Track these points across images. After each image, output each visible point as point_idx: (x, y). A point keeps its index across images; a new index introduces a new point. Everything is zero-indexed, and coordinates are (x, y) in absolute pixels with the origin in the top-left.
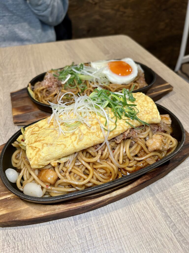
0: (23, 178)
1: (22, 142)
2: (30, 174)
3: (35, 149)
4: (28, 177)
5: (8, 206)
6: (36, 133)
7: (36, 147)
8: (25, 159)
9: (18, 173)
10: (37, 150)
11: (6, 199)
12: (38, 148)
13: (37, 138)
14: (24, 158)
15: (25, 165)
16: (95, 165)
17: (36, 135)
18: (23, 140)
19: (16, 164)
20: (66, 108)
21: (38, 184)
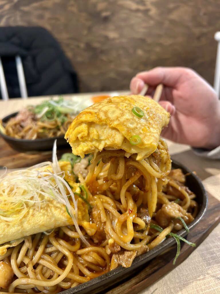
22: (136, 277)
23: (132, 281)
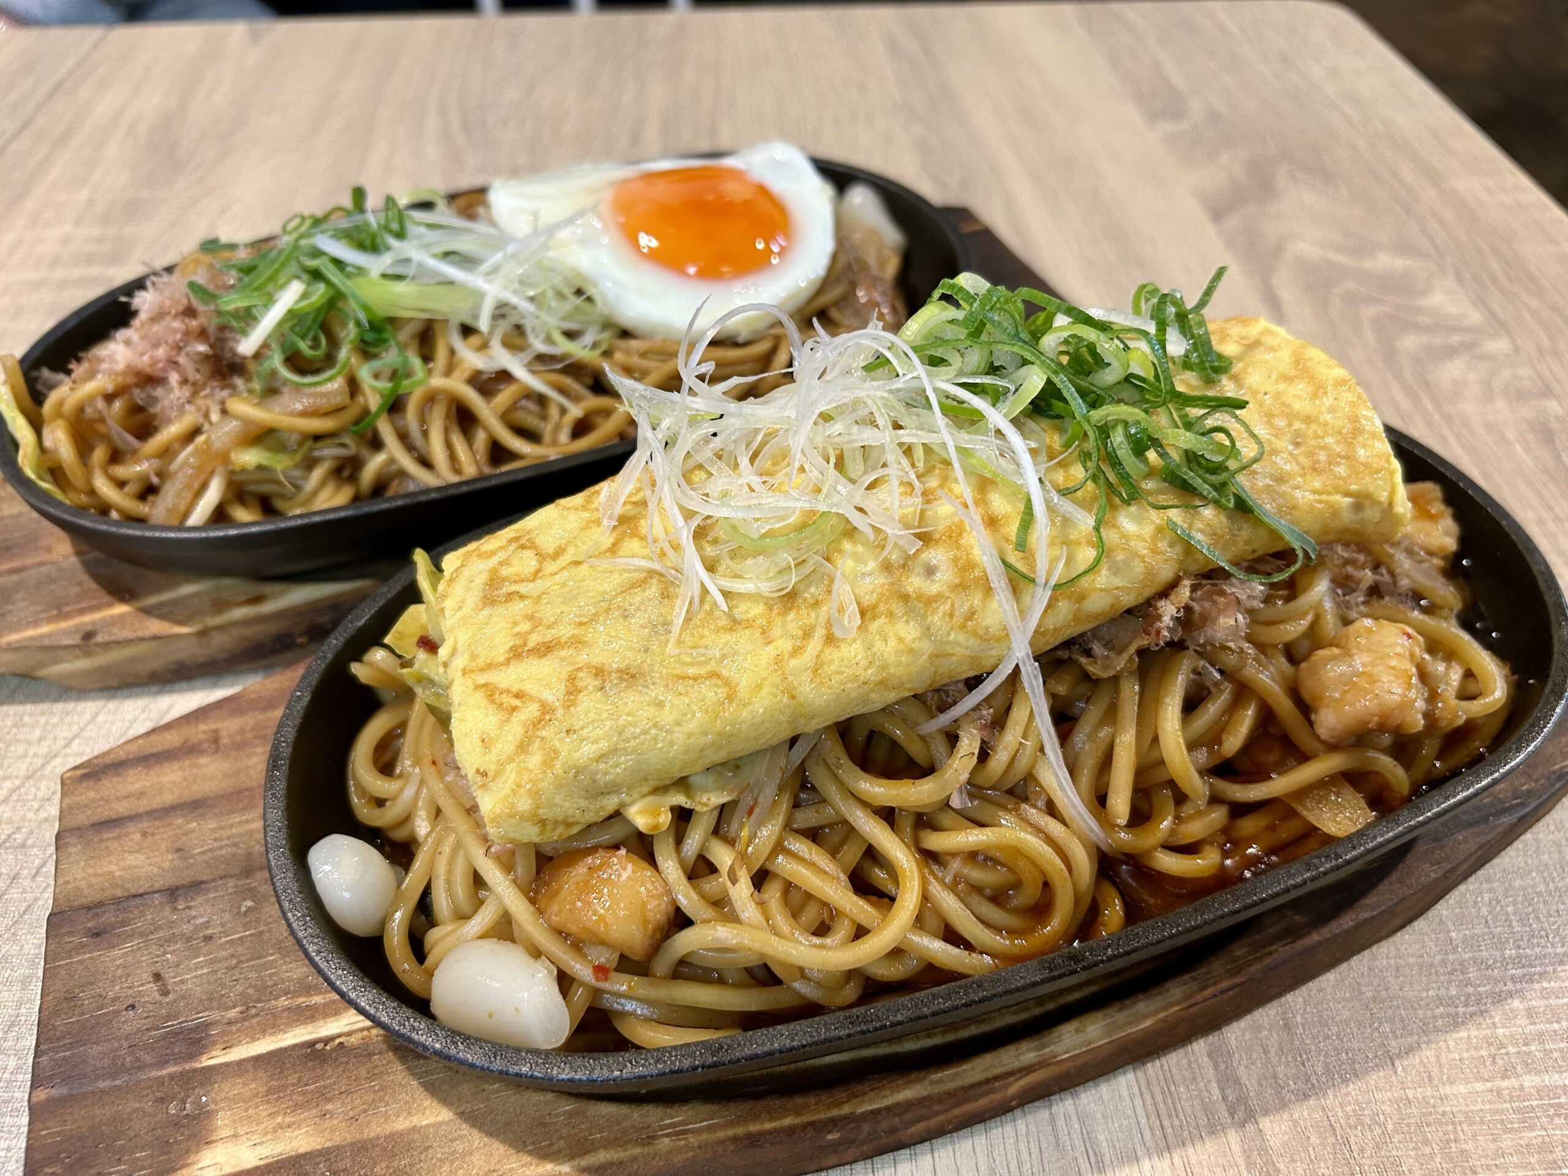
0: (424, 908)
1: (422, 655)
2: (478, 881)
3: (514, 709)
4: (464, 903)
5: (323, 1096)
6: (523, 589)
7: (519, 695)
8: (441, 776)
9: (396, 874)
10: (531, 711)
11: (311, 1044)
12: (532, 699)
13: (526, 626)
14: (434, 763)
15: (438, 812)
16: (936, 828)
17: (519, 606)
18: (429, 645)
19: (380, 803)
20: (732, 415)
21: (536, 953)
22: (1186, 977)
23: (1168, 990)
